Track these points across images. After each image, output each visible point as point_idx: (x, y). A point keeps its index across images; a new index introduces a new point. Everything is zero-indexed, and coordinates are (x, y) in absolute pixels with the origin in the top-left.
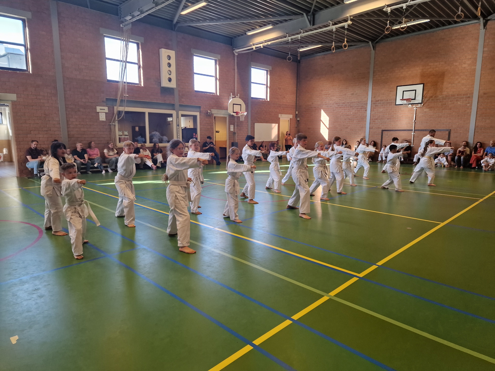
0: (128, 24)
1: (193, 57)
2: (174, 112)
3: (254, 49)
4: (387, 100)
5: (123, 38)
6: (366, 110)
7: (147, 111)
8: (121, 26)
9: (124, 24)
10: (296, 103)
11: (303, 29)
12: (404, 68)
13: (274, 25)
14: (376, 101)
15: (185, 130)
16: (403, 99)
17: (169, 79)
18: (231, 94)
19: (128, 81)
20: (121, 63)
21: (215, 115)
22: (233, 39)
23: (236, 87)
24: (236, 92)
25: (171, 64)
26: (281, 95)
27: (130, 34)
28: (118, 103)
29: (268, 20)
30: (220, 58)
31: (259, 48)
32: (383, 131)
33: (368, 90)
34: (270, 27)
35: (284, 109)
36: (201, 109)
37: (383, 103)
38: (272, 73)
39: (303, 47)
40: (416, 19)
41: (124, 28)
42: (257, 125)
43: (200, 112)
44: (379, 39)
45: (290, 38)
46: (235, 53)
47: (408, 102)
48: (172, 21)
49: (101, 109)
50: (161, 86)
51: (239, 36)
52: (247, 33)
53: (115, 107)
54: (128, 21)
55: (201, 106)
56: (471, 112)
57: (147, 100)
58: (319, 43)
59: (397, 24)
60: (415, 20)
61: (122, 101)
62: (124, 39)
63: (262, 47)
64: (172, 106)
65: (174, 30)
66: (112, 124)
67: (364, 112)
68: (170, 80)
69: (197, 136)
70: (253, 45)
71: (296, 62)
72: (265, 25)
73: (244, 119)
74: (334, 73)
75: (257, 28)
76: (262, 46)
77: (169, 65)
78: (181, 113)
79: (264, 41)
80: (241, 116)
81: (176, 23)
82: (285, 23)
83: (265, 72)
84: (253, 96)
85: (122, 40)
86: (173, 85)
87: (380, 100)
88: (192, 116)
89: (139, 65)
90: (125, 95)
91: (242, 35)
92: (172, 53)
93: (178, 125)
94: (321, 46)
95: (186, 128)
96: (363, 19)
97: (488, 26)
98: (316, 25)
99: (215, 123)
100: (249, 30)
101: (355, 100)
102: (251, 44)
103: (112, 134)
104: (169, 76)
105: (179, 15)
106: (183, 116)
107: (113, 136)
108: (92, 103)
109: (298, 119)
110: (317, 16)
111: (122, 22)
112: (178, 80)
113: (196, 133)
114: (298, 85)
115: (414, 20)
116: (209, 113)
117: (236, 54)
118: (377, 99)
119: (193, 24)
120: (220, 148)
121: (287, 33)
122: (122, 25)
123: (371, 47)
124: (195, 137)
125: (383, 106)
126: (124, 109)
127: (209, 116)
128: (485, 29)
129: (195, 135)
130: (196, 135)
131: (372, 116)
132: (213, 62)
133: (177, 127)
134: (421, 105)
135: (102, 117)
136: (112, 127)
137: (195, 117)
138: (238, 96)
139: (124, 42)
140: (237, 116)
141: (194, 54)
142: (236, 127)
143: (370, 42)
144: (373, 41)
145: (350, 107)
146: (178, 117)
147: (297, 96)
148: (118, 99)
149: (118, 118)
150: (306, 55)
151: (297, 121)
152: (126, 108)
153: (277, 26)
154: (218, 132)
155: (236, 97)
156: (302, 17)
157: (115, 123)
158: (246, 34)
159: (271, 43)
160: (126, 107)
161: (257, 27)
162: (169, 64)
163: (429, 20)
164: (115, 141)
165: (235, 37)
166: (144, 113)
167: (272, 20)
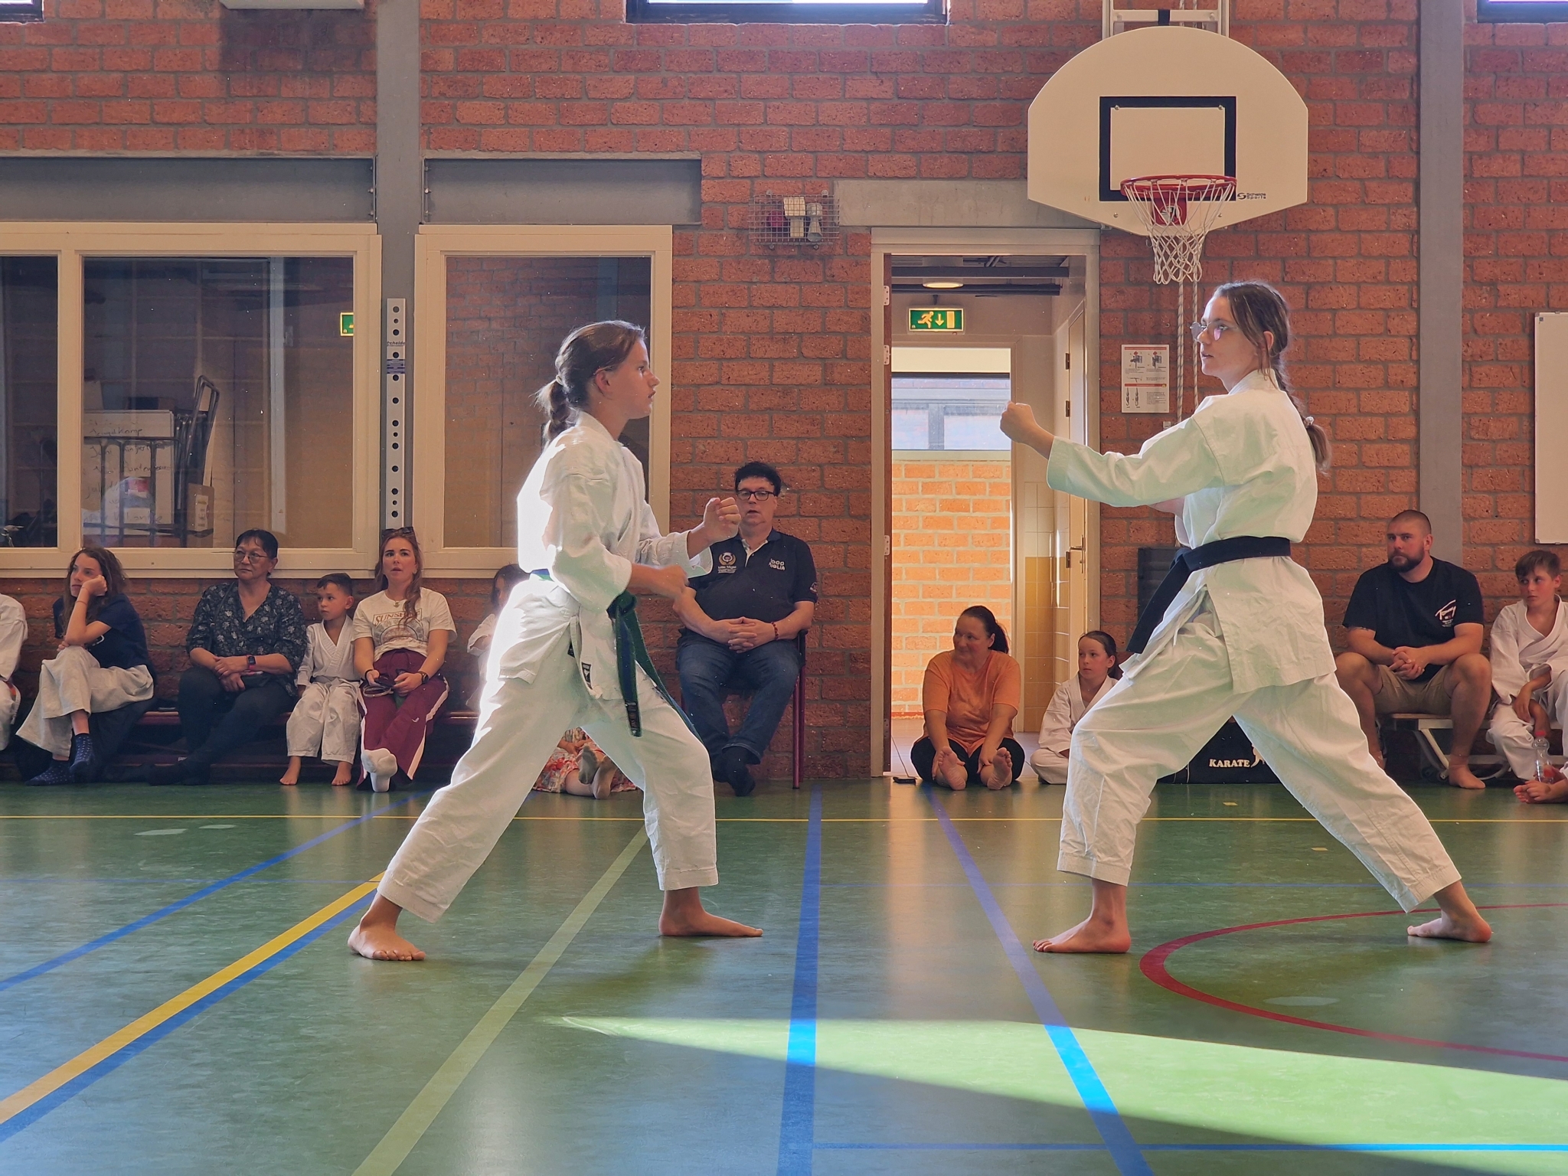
2: (360, 244)
21: (887, 245)
36: (707, 189)
43: (688, 217)
55: (698, 155)
116: (806, 220)
127: (802, 252)
146: (394, 284)
155: (1176, 16)
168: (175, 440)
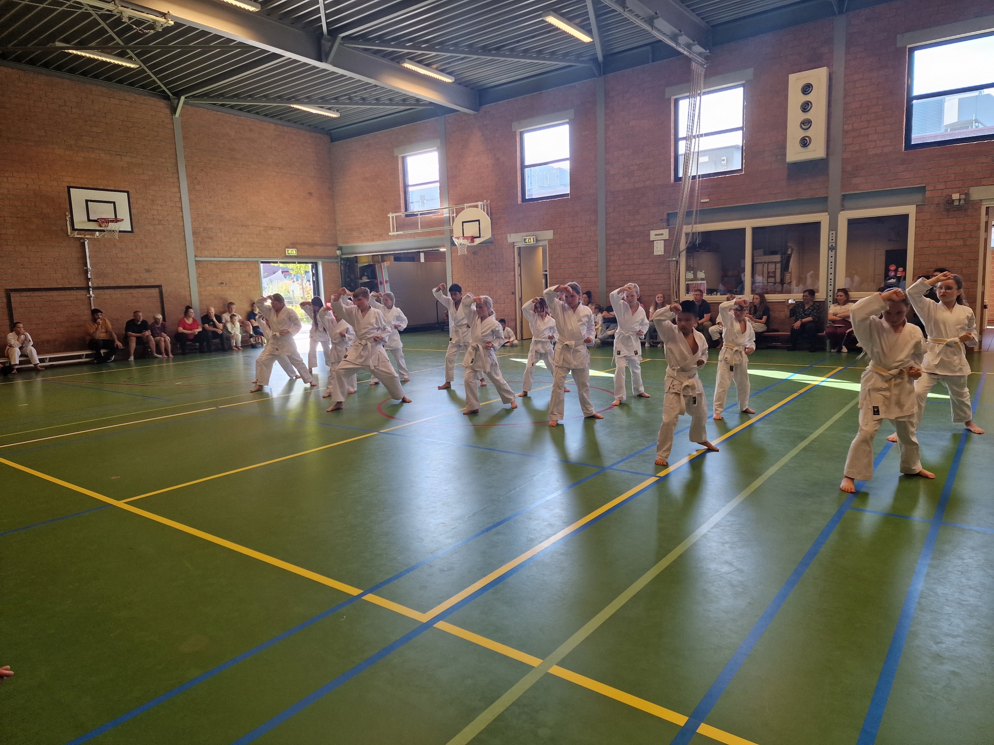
7: (748, 224)
17: (804, 140)
25: (811, 103)
36: (928, 194)
43: (922, 204)
49: (656, 235)
50: (787, 162)
55: (924, 185)
57: (750, 202)
64: (821, 204)
66: (671, 259)
68: (806, 142)
69: (904, 272)
78: (846, 215)
86: (815, 151)
90: (702, 201)
92: (818, 75)
93: (831, 248)
103: (671, 278)
104: (803, 134)
108: (644, 225)
116: (959, 199)
124: (895, 276)
127: (957, 208)
129: (896, 271)
130: (901, 269)
133: (828, 252)
135: (659, 249)
136: (672, 265)
146: (832, 227)
157: (676, 257)
162: (805, 105)
164: (678, 291)
166: (743, 231)
168: (781, 262)
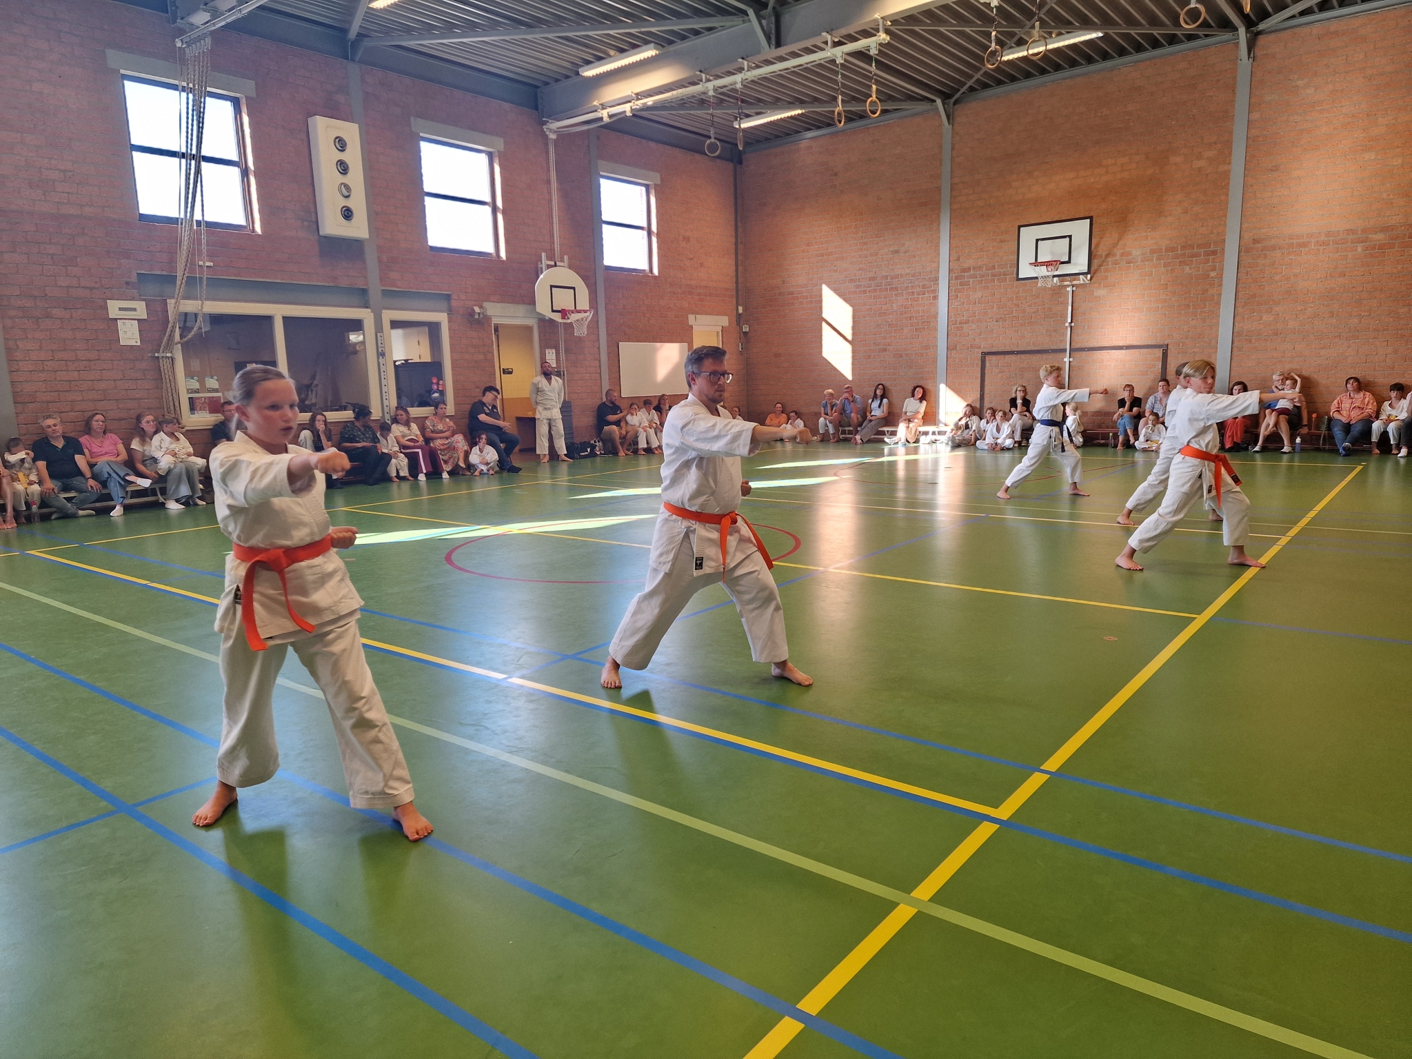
0: (199, 39)
1: (419, 144)
2: (365, 315)
3: (606, 119)
4: (994, 267)
5: (184, 84)
6: (936, 298)
7: (278, 311)
8: (179, 44)
9: (185, 38)
10: (737, 282)
11: (748, 59)
12: (1036, 174)
13: (661, 47)
14: (964, 270)
15: (405, 370)
16: (1036, 263)
17: (345, 211)
18: (543, 255)
19: (208, 218)
20: (183, 161)
21: (495, 321)
22: (539, 90)
23: (555, 236)
24: (556, 249)
25: (348, 167)
26: (692, 259)
27: (207, 68)
28: (178, 287)
29: (643, 30)
30: (501, 148)
31: (619, 116)
32: (985, 354)
33: (939, 238)
34: (650, 52)
35: (701, 300)
36: (454, 303)
37: (983, 276)
38: (663, 193)
39: (748, 116)
40: (1063, 31)
41: (187, 51)
42: (624, 347)
43: (450, 312)
44: (964, 93)
45: (710, 85)
46: (547, 133)
47: (1050, 270)
48: (344, 31)
49: (120, 309)
50: (321, 233)
51: (557, 80)
52: (580, 70)
53: (171, 303)
54: (198, 27)
55: (449, 293)
56: (1220, 295)
57: (277, 278)
58: (792, 103)
59: (1013, 45)
60: (1063, 34)
61: (191, 281)
62: (188, 84)
63: (629, 114)
64: (361, 296)
65: (353, 60)
66: (164, 355)
67: (931, 303)
68: (347, 214)
69: (444, 385)
70: (601, 107)
71: (732, 161)
72: (635, 46)
73: (585, 330)
74: (842, 191)
75: (610, 56)
76: (630, 109)
77: (343, 168)
78: (388, 315)
79: (634, 95)
80: (577, 320)
81: (356, 36)
82: (693, 42)
83: (641, 190)
84: (607, 262)
85: (184, 89)
86: (359, 229)
87: (974, 268)
88: (426, 325)
89: (244, 167)
90: (201, 263)
91: (567, 77)
92: (351, 131)
93: (381, 354)
94: (799, 112)
95: (410, 361)
96: (917, 29)
97: (1258, 51)
98: (786, 45)
99: (498, 346)
100: (588, 62)
101: (902, 268)
102: (595, 103)
103: (165, 388)
104: (344, 202)
105: (366, 12)
106: (395, 324)
107: (170, 394)
108: (91, 289)
109: (746, 328)
110: (786, 19)
111: (181, 32)
112: (373, 216)
113: (440, 377)
114: (740, 230)
115: (1060, 34)
116: (479, 314)
117: (553, 136)
118: (966, 266)
119: (409, 40)
120: (519, 419)
121: (701, 71)
122: (182, 41)
123: (940, 116)
124: (438, 389)
125: (983, 284)
126: (200, 307)
127: (478, 322)
128: (1251, 60)
129: (438, 384)
130: (441, 382)
131: (952, 314)
132: (483, 159)
133: (378, 358)
134: (1086, 278)
135: (129, 334)
136: (165, 365)
137: (434, 329)
138: (564, 262)
139: (191, 96)
140: (564, 323)
141: (421, 134)
142: (563, 356)
143: (939, 102)
144: (945, 96)
145: (891, 289)
146: (379, 328)
147: (739, 262)
148: (179, 274)
149: (182, 336)
150: (758, 141)
151: (742, 334)
152: (207, 303)
153: (672, 48)
154: (507, 372)
155: (558, 263)
156: (744, 22)
157: (174, 351)
158: (578, 74)
159: (655, 102)
160: (207, 299)
161: (612, 52)
162: (341, 164)
163: (1100, 35)
164: (178, 409)
165: (546, 84)
166: (269, 319)
167: (653, 30)
